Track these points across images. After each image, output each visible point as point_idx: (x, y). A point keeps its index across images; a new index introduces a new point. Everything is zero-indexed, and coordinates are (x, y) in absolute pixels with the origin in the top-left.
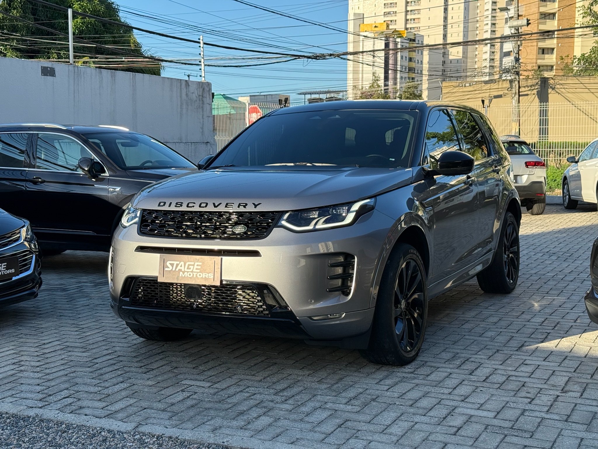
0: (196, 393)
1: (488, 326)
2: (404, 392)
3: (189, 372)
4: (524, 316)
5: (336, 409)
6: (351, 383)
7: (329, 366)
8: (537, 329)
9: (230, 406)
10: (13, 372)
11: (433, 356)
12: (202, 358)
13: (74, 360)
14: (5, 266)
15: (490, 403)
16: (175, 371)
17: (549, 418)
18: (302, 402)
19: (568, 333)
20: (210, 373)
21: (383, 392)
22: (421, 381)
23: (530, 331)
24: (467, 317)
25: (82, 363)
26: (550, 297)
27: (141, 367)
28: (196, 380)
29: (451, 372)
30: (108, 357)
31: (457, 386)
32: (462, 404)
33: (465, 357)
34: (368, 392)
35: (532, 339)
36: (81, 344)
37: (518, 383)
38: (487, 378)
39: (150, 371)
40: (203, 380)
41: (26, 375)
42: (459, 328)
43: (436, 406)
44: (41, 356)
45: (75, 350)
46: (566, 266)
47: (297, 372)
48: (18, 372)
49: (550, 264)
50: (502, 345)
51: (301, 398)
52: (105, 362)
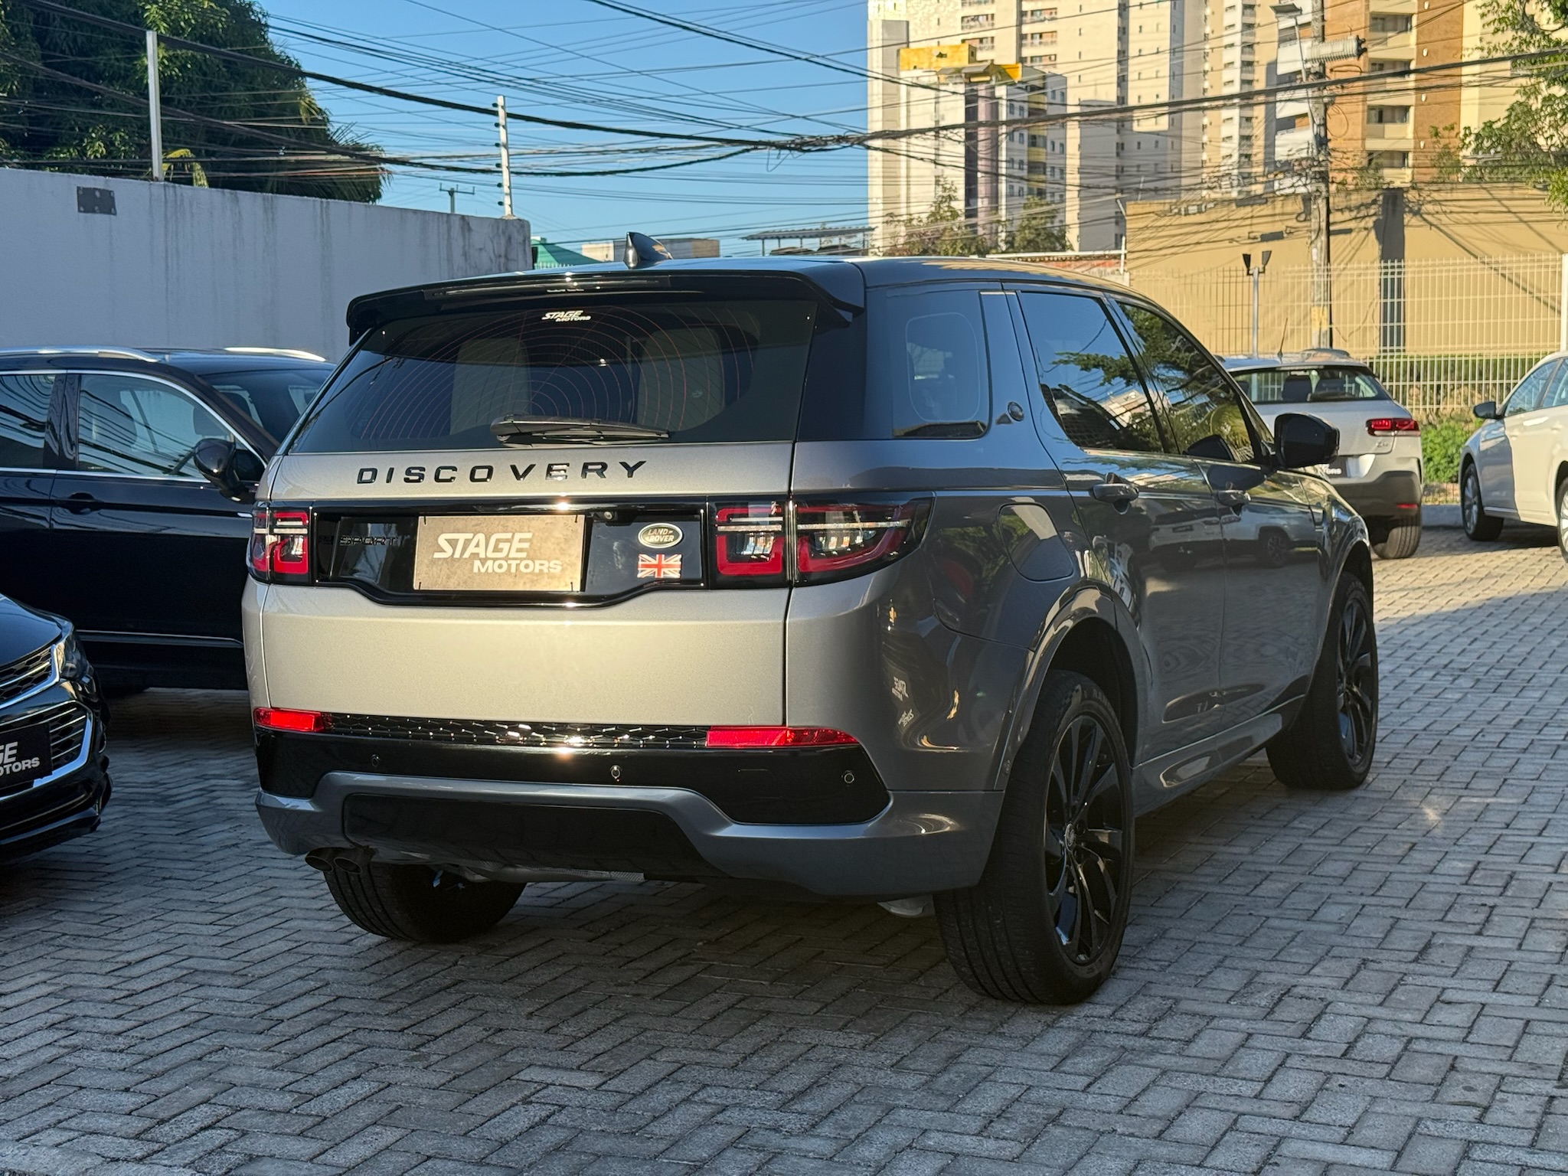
0: (563, 1107)
1: (1325, 890)
2: (1132, 1095)
3: (535, 1044)
4: (1417, 856)
5: (956, 1149)
6: (984, 1070)
7: (913, 1019)
8: (1459, 894)
9: (662, 1146)
10: (53, 1051)
11: (1194, 983)
12: (565, 1000)
13: (216, 1011)
14: (14, 752)
15: (1371, 1123)
16: (498, 1040)
17: (1538, 1165)
18: (859, 1131)
19: (1542, 905)
20: (596, 1045)
21: (1076, 1095)
22: (1174, 1059)
23: (1443, 900)
24: (1263, 863)
25: (238, 1020)
26: (1475, 800)
27: (402, 1030)
28: (558, 1067)
29: (1250, 1031)
30: (309, 1002)
31: (1274, 1073)
32: (1297, 1129)
33: (1279, 984)
34: (1033, 1095)
35: (1450, 925)
36: (230, 963)
37: (1436, 1060)
38: (1351, 1046)
39: (429, 1041)
40: (579, 1068)
41: (91, 1059)
42: (1247, 895)
43: (1226, 1138)
44: (124, 1001)
45: (215, 982)
46: (1502, 705)
47: (830, 1037)
48: (66, 1050)
49: (1458, 701)
50: (1372, 946)
51: (854, 1118)
52: (303, 1017)
